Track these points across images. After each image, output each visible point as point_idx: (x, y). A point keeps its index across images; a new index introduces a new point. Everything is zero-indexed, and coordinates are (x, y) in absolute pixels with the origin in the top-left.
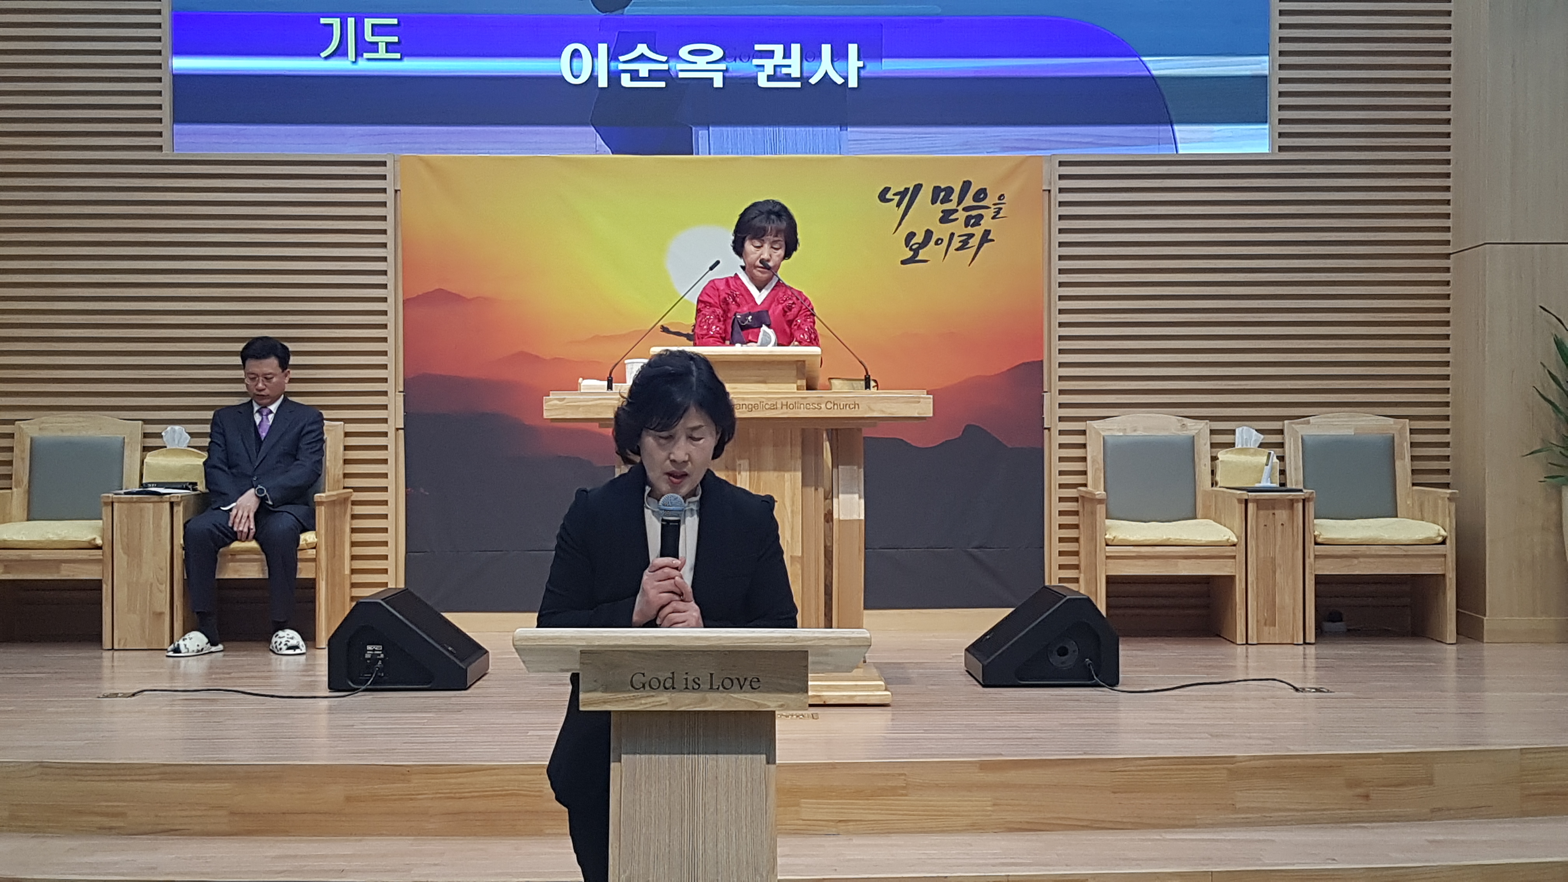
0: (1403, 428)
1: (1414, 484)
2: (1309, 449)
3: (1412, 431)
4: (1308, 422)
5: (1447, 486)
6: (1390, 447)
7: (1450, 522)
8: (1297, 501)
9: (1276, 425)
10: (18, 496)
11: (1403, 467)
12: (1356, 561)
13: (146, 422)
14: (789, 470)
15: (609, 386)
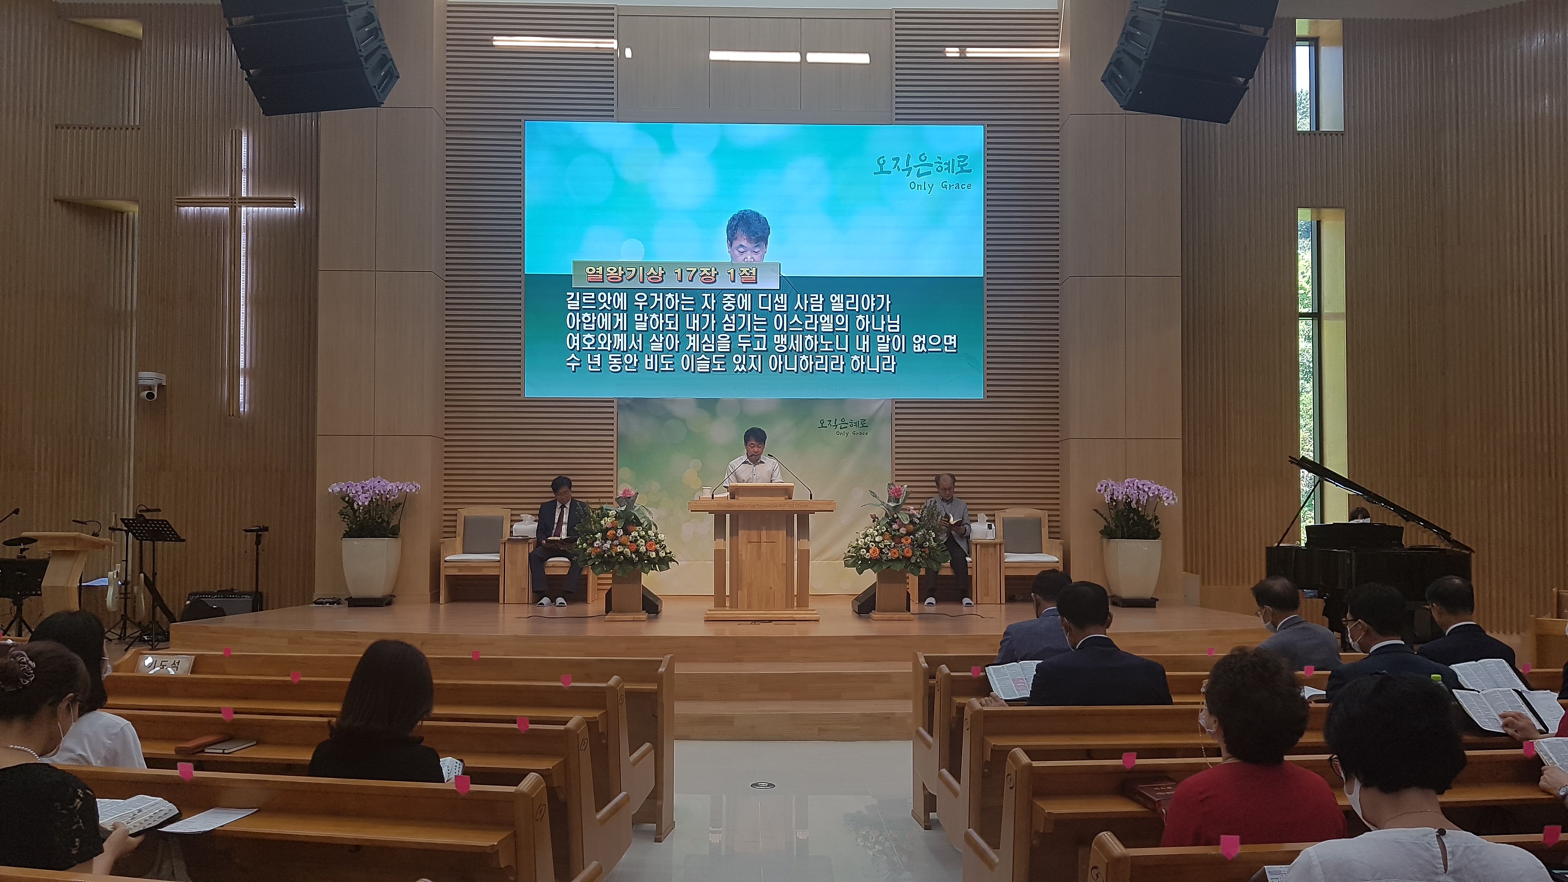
0: (1045, 513)
1: (1049, 538)
2: (1006, 523)
3: (1049, 515)
4: (1005, 511)
5: (1058, 538)
6: (1039, 522)
7: (1061, 554)
8: (997, 544)
9: (992, 513)
10: (459, 540)
11: (1045, 531)
12: (1021, 569)
13: (512, 509)
14: (781, 530)
15: (713, 498)
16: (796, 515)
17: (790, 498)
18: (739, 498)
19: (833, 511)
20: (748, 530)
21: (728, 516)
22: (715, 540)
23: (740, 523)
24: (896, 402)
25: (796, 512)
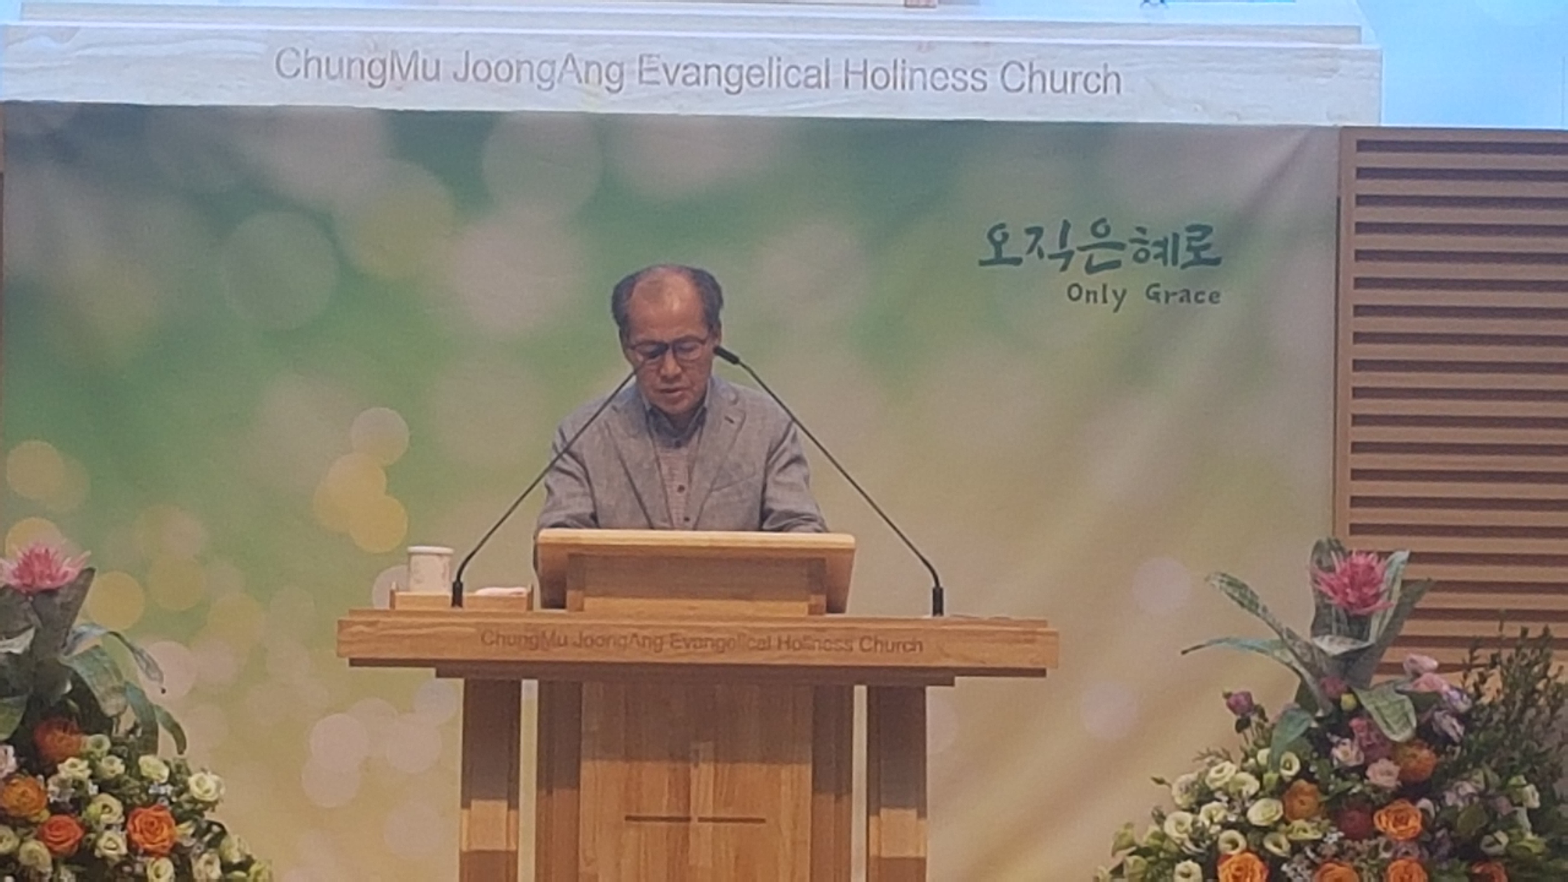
14: (790, 763)
15: (457, 600)
16: (860, 692)
17: (835, 606)
18: (589, 602)
19: (1042, 673)
20: (628, 757)
21: (530, 689)
22: (466, 805)
23: (591, 723)
24: (1363, 146)
25: (859, 674)
